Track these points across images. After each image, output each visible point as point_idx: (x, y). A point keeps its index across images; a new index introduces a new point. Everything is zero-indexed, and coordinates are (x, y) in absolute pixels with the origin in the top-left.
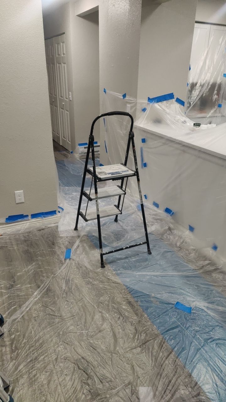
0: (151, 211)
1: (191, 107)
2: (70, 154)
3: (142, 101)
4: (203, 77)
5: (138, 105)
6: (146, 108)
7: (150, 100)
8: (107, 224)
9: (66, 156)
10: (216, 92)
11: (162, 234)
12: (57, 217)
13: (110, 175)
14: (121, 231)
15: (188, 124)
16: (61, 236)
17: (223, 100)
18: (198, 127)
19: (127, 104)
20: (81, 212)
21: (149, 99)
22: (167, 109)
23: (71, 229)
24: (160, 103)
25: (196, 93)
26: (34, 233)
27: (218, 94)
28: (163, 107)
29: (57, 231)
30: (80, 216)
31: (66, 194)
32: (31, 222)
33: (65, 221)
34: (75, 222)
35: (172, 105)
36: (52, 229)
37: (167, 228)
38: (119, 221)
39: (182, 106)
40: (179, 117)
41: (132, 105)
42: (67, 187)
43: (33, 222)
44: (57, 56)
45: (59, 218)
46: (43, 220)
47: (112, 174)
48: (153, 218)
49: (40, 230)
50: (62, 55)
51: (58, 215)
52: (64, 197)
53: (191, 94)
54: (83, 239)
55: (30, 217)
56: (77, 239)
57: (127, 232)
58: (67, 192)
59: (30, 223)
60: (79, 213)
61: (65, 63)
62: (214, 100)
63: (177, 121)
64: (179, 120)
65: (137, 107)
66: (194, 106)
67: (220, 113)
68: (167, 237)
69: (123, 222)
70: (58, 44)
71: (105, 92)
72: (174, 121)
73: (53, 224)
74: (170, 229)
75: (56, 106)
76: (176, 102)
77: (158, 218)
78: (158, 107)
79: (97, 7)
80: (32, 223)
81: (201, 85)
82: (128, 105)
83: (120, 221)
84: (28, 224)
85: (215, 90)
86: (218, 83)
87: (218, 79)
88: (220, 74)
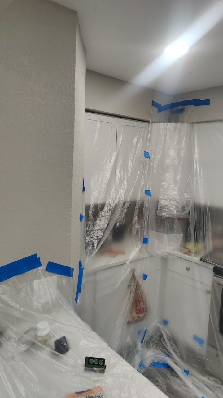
27: (140, 222)
66: (102, 247)
67: (147, 252)
76: (47, 273)
81: (110, 210)
85: (135, 215)
86: (138, 204)
87: (138, 199)
88: (140, 191)
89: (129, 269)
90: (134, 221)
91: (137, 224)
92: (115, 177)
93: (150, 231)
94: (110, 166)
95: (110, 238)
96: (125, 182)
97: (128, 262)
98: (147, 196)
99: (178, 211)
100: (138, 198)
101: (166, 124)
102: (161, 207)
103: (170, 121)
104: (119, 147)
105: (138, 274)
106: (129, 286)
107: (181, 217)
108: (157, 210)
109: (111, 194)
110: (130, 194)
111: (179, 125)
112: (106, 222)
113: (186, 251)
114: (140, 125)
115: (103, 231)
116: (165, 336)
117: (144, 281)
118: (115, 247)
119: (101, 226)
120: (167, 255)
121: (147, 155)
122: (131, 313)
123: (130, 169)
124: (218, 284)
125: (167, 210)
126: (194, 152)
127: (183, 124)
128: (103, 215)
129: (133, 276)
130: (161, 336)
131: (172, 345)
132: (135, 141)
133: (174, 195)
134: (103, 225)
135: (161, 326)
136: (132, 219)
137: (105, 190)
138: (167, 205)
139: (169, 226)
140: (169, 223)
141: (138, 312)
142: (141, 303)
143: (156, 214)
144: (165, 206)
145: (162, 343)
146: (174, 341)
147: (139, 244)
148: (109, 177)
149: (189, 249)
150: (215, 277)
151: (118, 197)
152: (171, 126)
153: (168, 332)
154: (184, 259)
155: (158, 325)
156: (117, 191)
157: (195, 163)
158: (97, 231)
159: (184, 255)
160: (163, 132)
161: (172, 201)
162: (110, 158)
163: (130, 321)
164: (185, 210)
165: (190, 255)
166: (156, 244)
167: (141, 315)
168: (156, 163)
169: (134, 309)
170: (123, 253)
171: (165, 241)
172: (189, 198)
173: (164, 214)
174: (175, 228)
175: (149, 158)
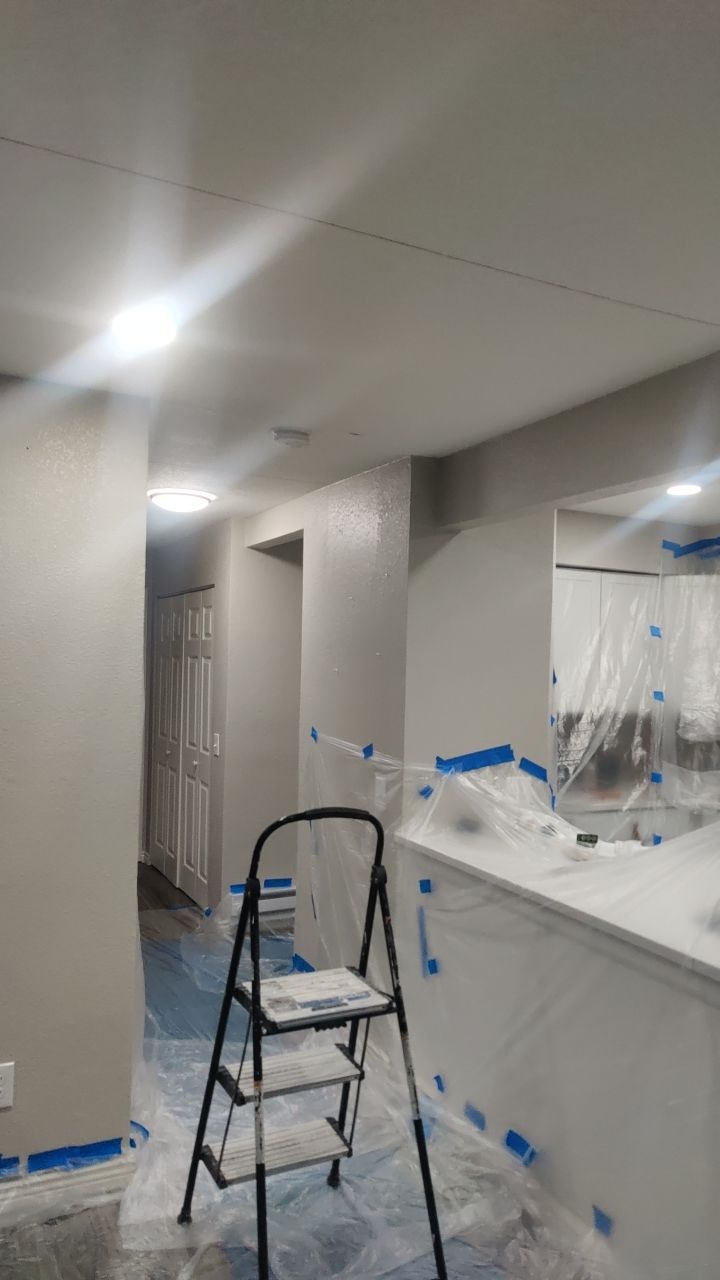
0: (460, 1143)
1: (570, 781)
2: (202, 916)
3: (420, 768)
4: (595, 698)
5: (407, 778)
6: (432, 786)
7: (441, 763)
8: (301, 1198)
9: (187, 925)
10: (637, 739)
11: (501, 1245)
12: (121, 1165)
13: (307, 1013)
14: (349, 1226)
15: (561, 836)
16: (125, 1246)
17: (665, 764)
18: (590, 845)
19: (376, 774)
20: (207, 1146)
21: (439, 760)
22: (497, 789)
23: (169, 1219)
24: (472, 774)
25: (580, 742)
26: (28, 1235)
27: (646, 744)
28: (483, 783)
29: (115, 1224)
30: (201, 1164)
31: (168, 1068)
32: (25, 1187)
33: (151, 1180)
34: (184, 1187)
35: (509, 778)
36: (97, 1217)
37: (516, 1215)
38: (343, 1183)
39: (540, 782)
40: (529, 815)
41: (391, 777)
42: (176, 1042)
43: (33, 1185)
44: (190, 638)
45: (133, 1168)
46: (70, 1177)
47: (316, 1005)
48: (467, 1172)
49: (51, 1222)
50: (204, 638)
51: (129, 1155)
52: (161, 1078)
53: (566, 745)
54: (207, 1261)
55: (23, 1164)
56: (182, 1263)
57: (371, 1234)
58: (174, 1061)
59: (21, 1192)
60: (200, 1153)
61: (209, 658)
62: (637, 762)
63: (527, 827)
64: (533, 822)
65: (405, 785)
66: (579, 778)
67: (659, 797)
68: (518, 1260)
69: (357, 1189)
70: (196, 609)
71: (314, 736)
72: (517, 827)
73: (101, 1193)
74: (527, 1221)
75: (175, 770)
76: (520, 771)
77: (486, 1170)
78: (469, 784)
79: (301, 532)
80: (28, 1191)
81: (592, 721)
82: (379, 778)
83: (348, 1181)
84: (12, 1194)
85: (637, 733)
88: (644, 693)
89: (628, 819)
90: (635, 743)
91: (640, 749)
92: (600, 669)
94: (590, 651)
95: (592, 768)
96: (618, 677)
97: (625, 808)
98: (659, 702)
100: (642, 707)
101: (690, 577)
102: (685, 724)
103: (698, 572)
104: (605, 619)
105: (645, 834)
108: (677, 727)
110: (627, 698)
111: (714, 577)
112: (587, 740)
114: (642, 581)
115: (581, 753)
119: (579, 745)
121: (655, 632)
123: (626, 657)
125: (696, 728)
128: (581, 728)
132: (633, 608)
133: (710, 702)
136: (631, 739)
137: (583, 691)
138: (696, 719)
139: (702, 759)
140: (702, 751)
143: (677, 734)
144: (693, 721)
147: (645, 781)
148: (589, 667)
151: (605, 702)
152: (700, 580)
156: (603, 693)
158: (572, 752)
160: (684, 590)
161: (705, 712)
162: (589, 637)
166: (678, 786)
168: (673, 645)
170: (616, 797)
171: (694, 783)
173: (691, 736)
174: (714, 761)
175: (660, 636)
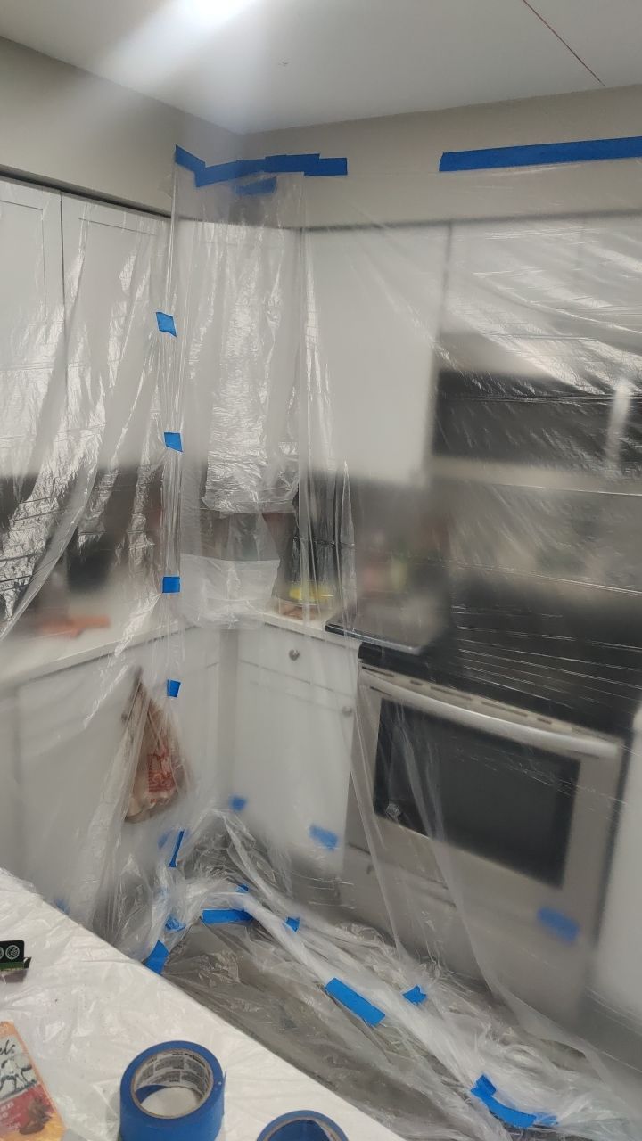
27: (153, 530)
66: (33, 609)
67: (176, 615)
81: (53, 494)
86: (144, 474)
87: (143, 460)
88: (148, 436)
89: (123, 671)
90: (134, 527)
92: (67, 393)
93: (183, 556)
94: (45, 353)
95: (60, 580)
96: (100, 408)
97: (118, 650)
98: (171, 451)
99: (264, 493)
100: (145, 458)
101: (222, 227)
102: (215, 484)
103: (234, 219)
104: (73, 293)
105: (154, 680)
106: (125, 718)
107: (274, 510)
108: (203, 491)
109: (56, 444)
110: (118, 447)
111: (261, 232)
112: (44, 533)
113: (289, 606)
114: (141, 223)
115: (33, 560)
116: (236, 840)
117: (172, 699)
118: (79, 607)
119: (27, 546)
120: (236, 621)
121: (165, 323)
122: (135, 790)
123: (115, 368)
124: (372, 688)
125: (232, 492)
126: (306, 319)
127: (273, 232)
128: (32, 511)
129: (138, 687)
130: (226, 841)
131: (254, 860)
132: (126, 276)
133: (253, 448)
134: (32, 541)
135: (225, 816)
136: (127, 520)
137: (35, 433)
138: (232, 477)
139: (239, 539)
140: (240, 528)
141: (157, 787)
142: (164, 763)
143: (202, 504)
144: (228, 480)
145: (228, 858)
146: (260, 849)
147: (152, 594)
148: (43, 390)
149: (296, 601)
150: (364, 673)
151: (79, 453)
152: (238, 233)
153: (245, 829)
154: (283, 629)
155: (217, 812)
156: (75, 435)
157: (308, 352)
158: (11, 563)
159: (284, 618)
160: (213, 251)
161: (245, 464)
162: (43, 329)
163: (133, 813)
164: (284, 491)
165: (299, 617)
166: (203, 590)
167: (164, 795)
168: (195, 350)
169: (144, 781)
170: (103, 623)
171: (228, 582)
172: (296, 457)
173: (225, 505)
174: (258, 543)
175: (173, 333)
